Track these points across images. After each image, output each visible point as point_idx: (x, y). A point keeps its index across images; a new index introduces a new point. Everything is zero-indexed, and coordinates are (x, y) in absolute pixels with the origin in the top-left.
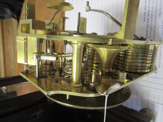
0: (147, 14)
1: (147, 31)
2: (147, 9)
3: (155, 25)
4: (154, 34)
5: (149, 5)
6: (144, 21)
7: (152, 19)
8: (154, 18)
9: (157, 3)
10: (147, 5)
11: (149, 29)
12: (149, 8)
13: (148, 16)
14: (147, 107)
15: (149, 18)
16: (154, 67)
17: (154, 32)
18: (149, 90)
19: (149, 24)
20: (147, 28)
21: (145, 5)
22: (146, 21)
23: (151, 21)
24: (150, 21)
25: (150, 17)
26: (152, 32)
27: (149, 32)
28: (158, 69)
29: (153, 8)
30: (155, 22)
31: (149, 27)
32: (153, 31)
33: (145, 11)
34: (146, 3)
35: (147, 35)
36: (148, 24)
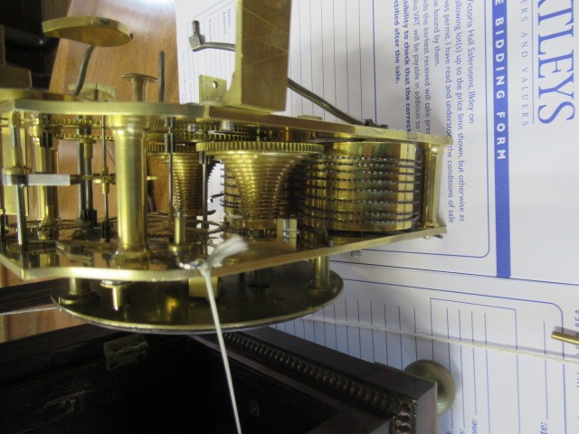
0: (402, 57)
1: (408, 110)
2: (402, 41)
3: (426, 88)
4: (428, 115)
5: (406, 29)
6: (398, 79)
7: (417, 70)
8: (421, 65)
9: (426, 22)
10: (402, 30)
11: (412, 101)
12: (406, 37)
13: (407, 62)
14: (429, 357)
15: (408, 69)
16: (434, 219)
17: (428, 109)
18: (431, 299)
19: (412, 85)
20: (408, 98)
21: (396, 30)
22: (402, 78)
23: (417, 78)
24: (412, 76)
25: (411, 66)
26: (422, 112)
27: (413, 111)
28: (449, 226)
29: (417, 38)
30: (427, 79)
31: (412, 95)
32: (422, 106)
33: (397, 48)
34: (397, 23)
35: (408, 122)
36: (408, 86)
